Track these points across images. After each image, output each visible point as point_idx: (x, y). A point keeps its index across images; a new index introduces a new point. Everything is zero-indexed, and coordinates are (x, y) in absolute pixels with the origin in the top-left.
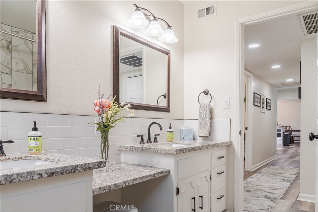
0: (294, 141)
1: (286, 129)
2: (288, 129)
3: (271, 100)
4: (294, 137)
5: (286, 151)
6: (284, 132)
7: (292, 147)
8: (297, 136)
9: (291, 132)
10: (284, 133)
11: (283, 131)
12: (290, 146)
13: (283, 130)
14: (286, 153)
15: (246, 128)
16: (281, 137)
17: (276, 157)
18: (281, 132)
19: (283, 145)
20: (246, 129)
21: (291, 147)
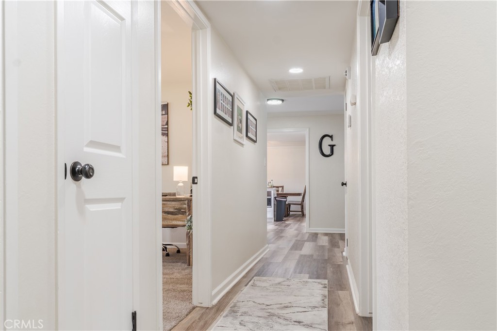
0: (291, 213)
1: (278, 191)
2: (280, 192)
3: (256, 120)
4: (290, 205)
5: (281, 232)
6: (276, 196)
7: (290, 224)
8: (294, 203)
9: (285, 196)
10: (275, 198)
11: (274, 195)
12: (285, 220)
13: (273, 193)
14: (282, 237)
15: (194, 178)
16: (271, 205)
17: (267, 248)
18: (271, 196)
19: (275, 221)
20: (194, 182)
21: (287, 222)
